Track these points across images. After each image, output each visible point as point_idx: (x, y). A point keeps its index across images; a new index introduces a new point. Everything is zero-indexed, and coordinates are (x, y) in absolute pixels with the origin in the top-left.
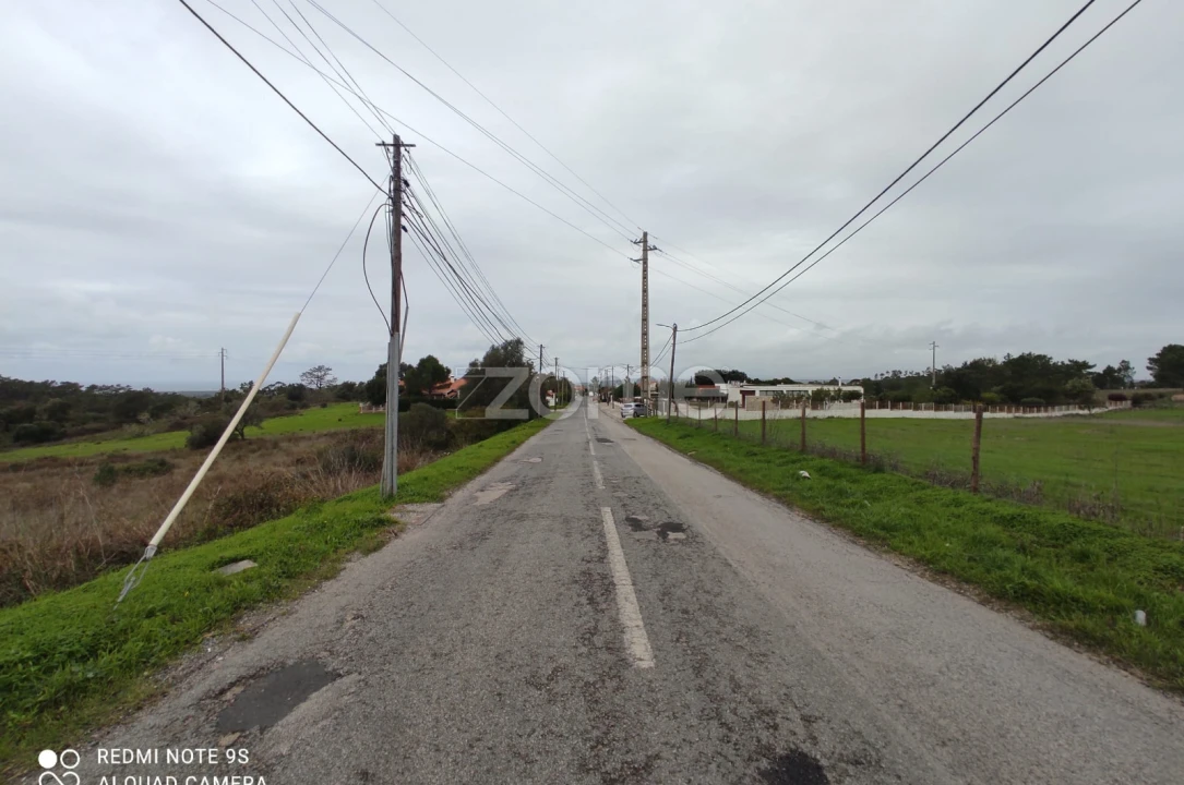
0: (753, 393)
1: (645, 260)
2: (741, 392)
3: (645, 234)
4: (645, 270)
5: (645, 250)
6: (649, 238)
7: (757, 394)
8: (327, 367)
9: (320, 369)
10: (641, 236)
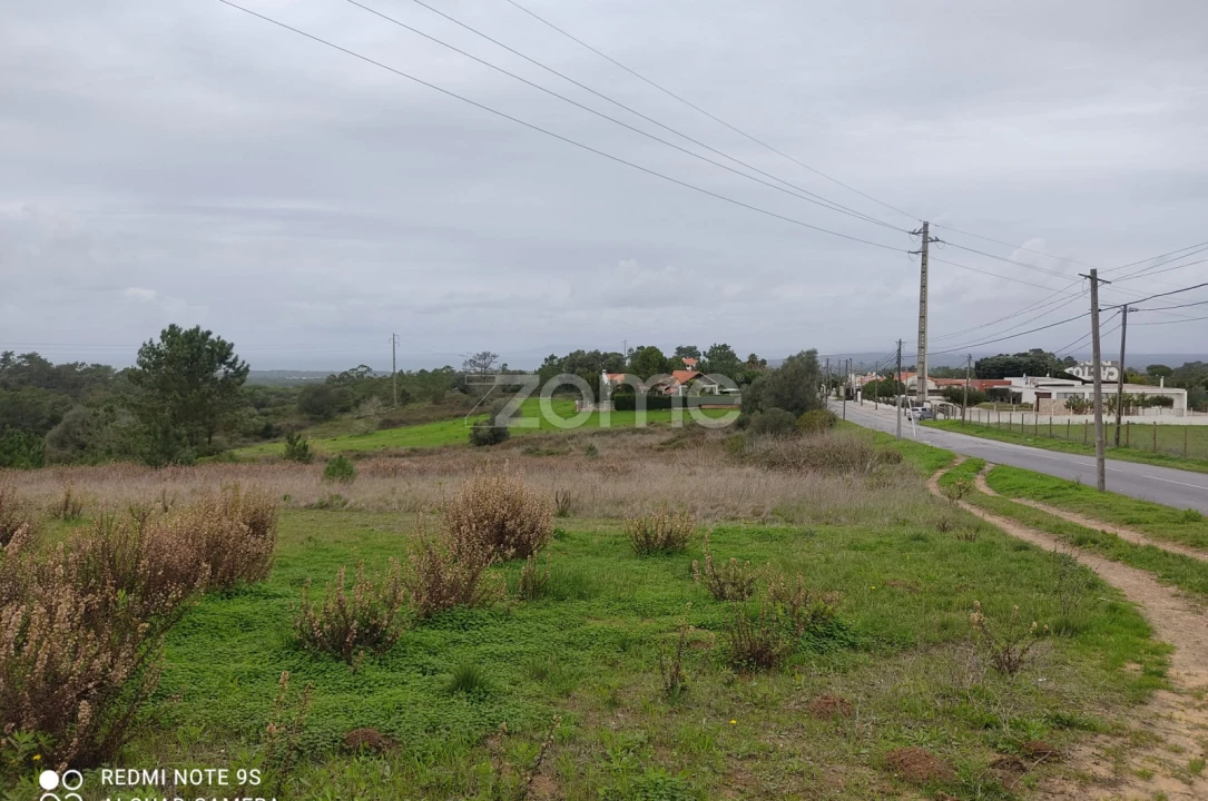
0: (1049, 395)
1: (925, 253)
2: (1036, 393)
3: (926, 225)
4: (924, 264)
5: (925, 242)
6: (930, 227)
7: (1054, 396)
8: (492, 353)
9: (485, 356)
10: (922, 226)
